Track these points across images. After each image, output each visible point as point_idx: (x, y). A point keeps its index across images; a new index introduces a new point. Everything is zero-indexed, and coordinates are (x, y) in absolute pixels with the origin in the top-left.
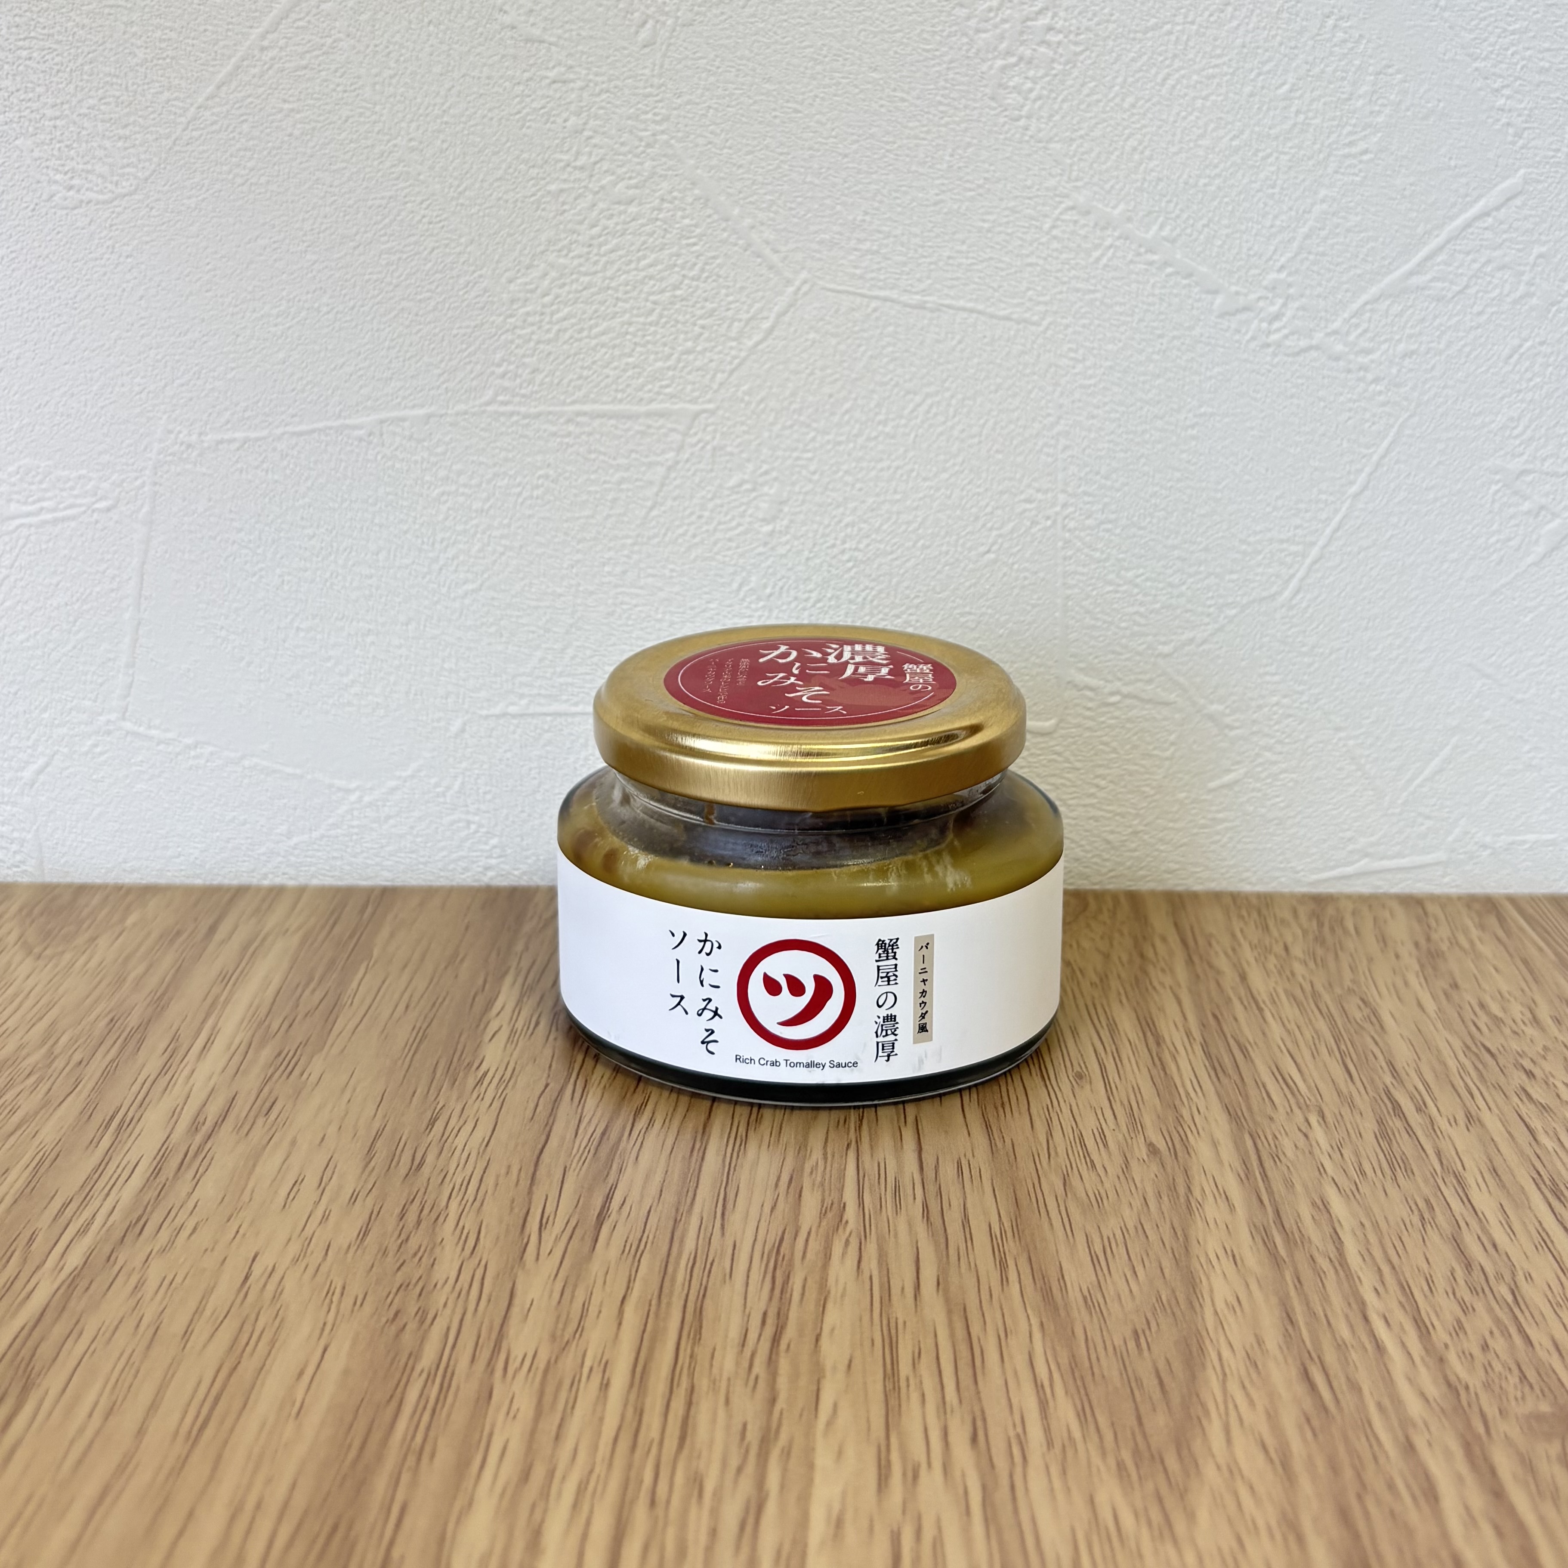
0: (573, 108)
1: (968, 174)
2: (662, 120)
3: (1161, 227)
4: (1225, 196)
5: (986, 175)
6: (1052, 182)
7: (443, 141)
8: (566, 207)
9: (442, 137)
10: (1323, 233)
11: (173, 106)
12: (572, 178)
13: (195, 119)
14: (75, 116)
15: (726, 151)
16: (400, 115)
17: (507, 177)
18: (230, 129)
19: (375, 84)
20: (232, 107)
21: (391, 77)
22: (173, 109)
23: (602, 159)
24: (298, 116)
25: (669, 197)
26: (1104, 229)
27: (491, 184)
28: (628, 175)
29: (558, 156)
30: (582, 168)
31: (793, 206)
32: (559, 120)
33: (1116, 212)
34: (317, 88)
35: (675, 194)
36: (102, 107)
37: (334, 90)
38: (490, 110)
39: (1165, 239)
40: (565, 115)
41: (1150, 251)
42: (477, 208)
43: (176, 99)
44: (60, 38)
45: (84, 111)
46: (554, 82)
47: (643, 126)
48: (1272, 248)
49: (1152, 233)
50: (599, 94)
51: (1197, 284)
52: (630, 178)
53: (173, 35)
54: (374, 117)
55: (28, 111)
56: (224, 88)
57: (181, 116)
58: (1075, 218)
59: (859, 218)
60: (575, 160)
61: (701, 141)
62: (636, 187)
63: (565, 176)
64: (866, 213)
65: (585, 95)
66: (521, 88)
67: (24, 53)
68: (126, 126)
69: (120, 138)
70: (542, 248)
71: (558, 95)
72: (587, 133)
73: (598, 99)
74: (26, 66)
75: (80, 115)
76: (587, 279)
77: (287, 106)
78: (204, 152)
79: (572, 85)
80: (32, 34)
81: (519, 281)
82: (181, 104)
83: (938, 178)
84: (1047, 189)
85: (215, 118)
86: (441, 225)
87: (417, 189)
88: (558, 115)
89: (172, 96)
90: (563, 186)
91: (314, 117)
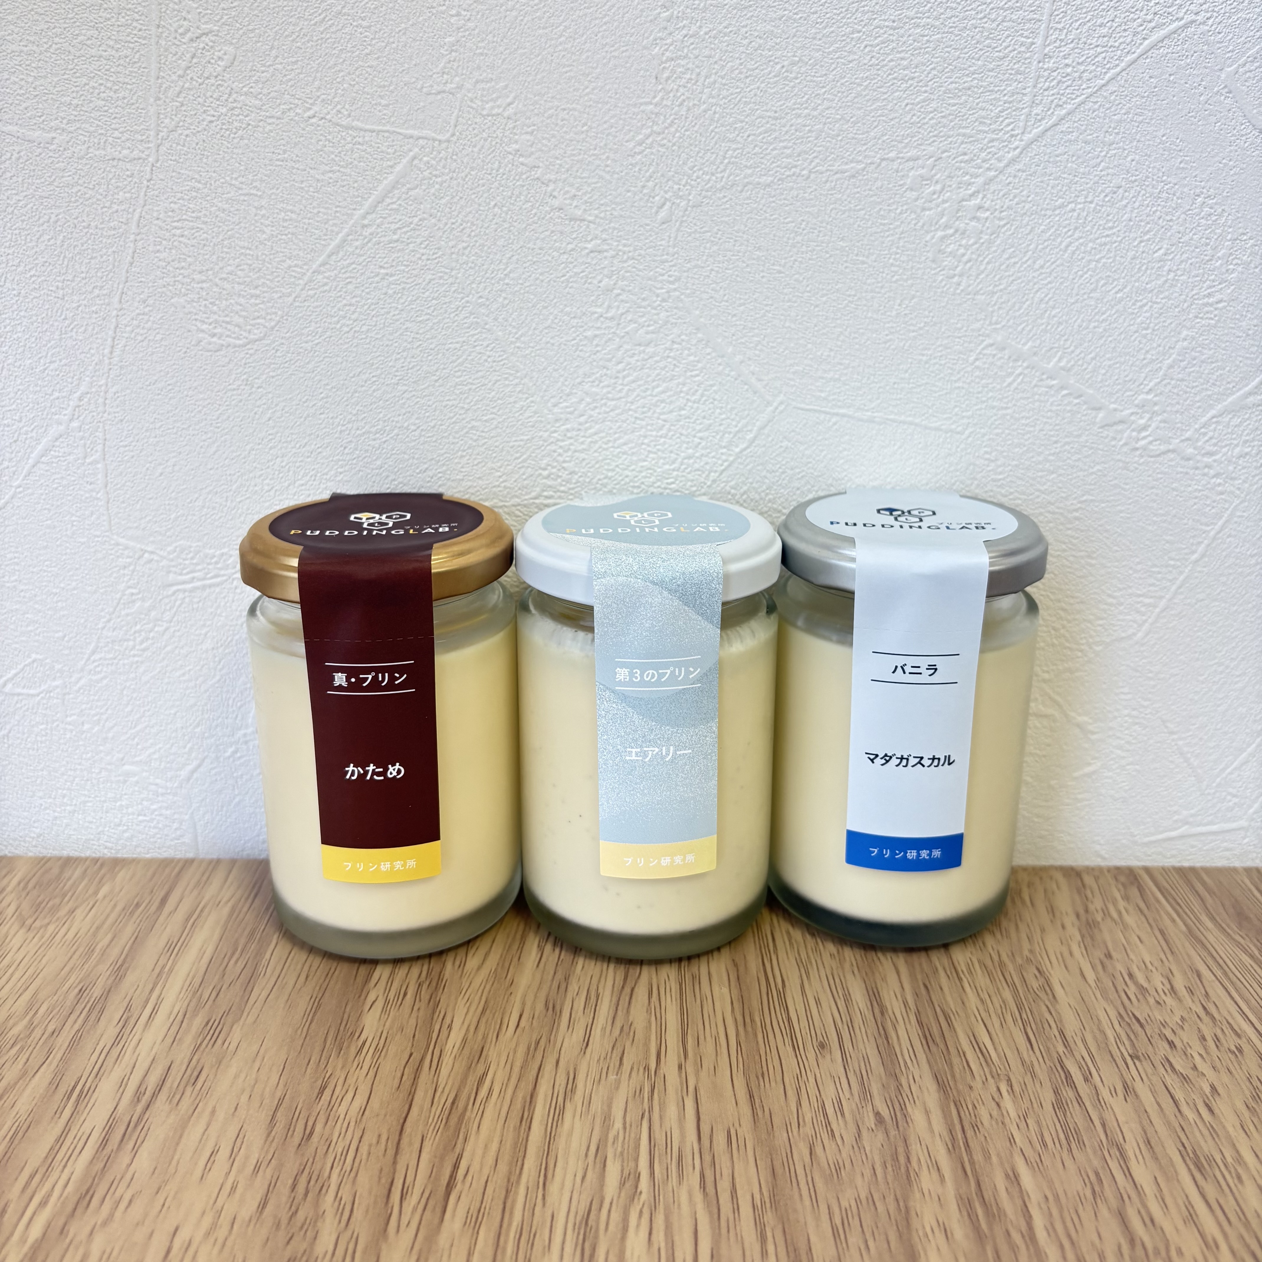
0: (606, 272)
1: (911, 319)
2: (675, 280)
3: (1060, 359)
4: (1110, 336)
5: (926, 320)
6: (978, 325)
7: (505, 298)
8: (599, 348)
9: (504, 295)
10: (1183, 364)
11: (293, 271)
12: (604, 326)
13: (311, 281)
14: (217, 280)
15: (724, 303)
16: (471, 278)
17: (554, 326)
18: (338, 289)
19: (452, 253)
20: (340, 272)
21: (465, 248)
22: (293, 274)
23: (628, 311)
24: (391, 279)
25: (678, 340)
26: (1016, 360)
27: (541, 332)
28: (646, 324)
29: (593, 309)
30: (612, 318)
31: (775, 345)
32: (595, 282)
33: (1026, 347)
34: (406, 257)
35: (683, 337)
36: (239, 273)
37: (420, 259)
38: (541, 274)
39: (1063, 368)
40: (599, 278)
41: (1051, 378)
42: (530, 349)
43: (296, 266)
44: (206, 219)
45: (224, 276)
46: (592, 252)
47: (660, 285)
48: (1143, 375)
49: (1052, 364)
50: (626, 261)
51: (1085, 403)
52: (648, 326)
53: (294, 216)
54: (451, 280)
55: (181, 277)
56: (334, 257)
57: (299, 279)
58: (994, 352)
59: (826, 354)
60: (606, 312)
61: (705, 296)
62: (653, 332)
63: (599, 325)
64: (831, 350)
65: (615, 261)
66: (566, 256)
67: (178, 232)
68: (256, 287)
69: (252, 296)
70: (579, 380)
71: (594, 262)
72: (616, 292)
73: (625, 265)
74: (180, 242)
75: (221, 279)
76: (613, 403)
77: (382, 271)
78: (317, 307)
79: (605, 254)
80: (184, 217)
81: (561, 405)
82: (299, 270)
83: (889, 322)
84: (973, 330)
85: (325, 280)
86: (502, 363)
87: (484, 336)
88: (594, 277)
89: (293, 264)
90: (597, 332)
91: (404, 280)
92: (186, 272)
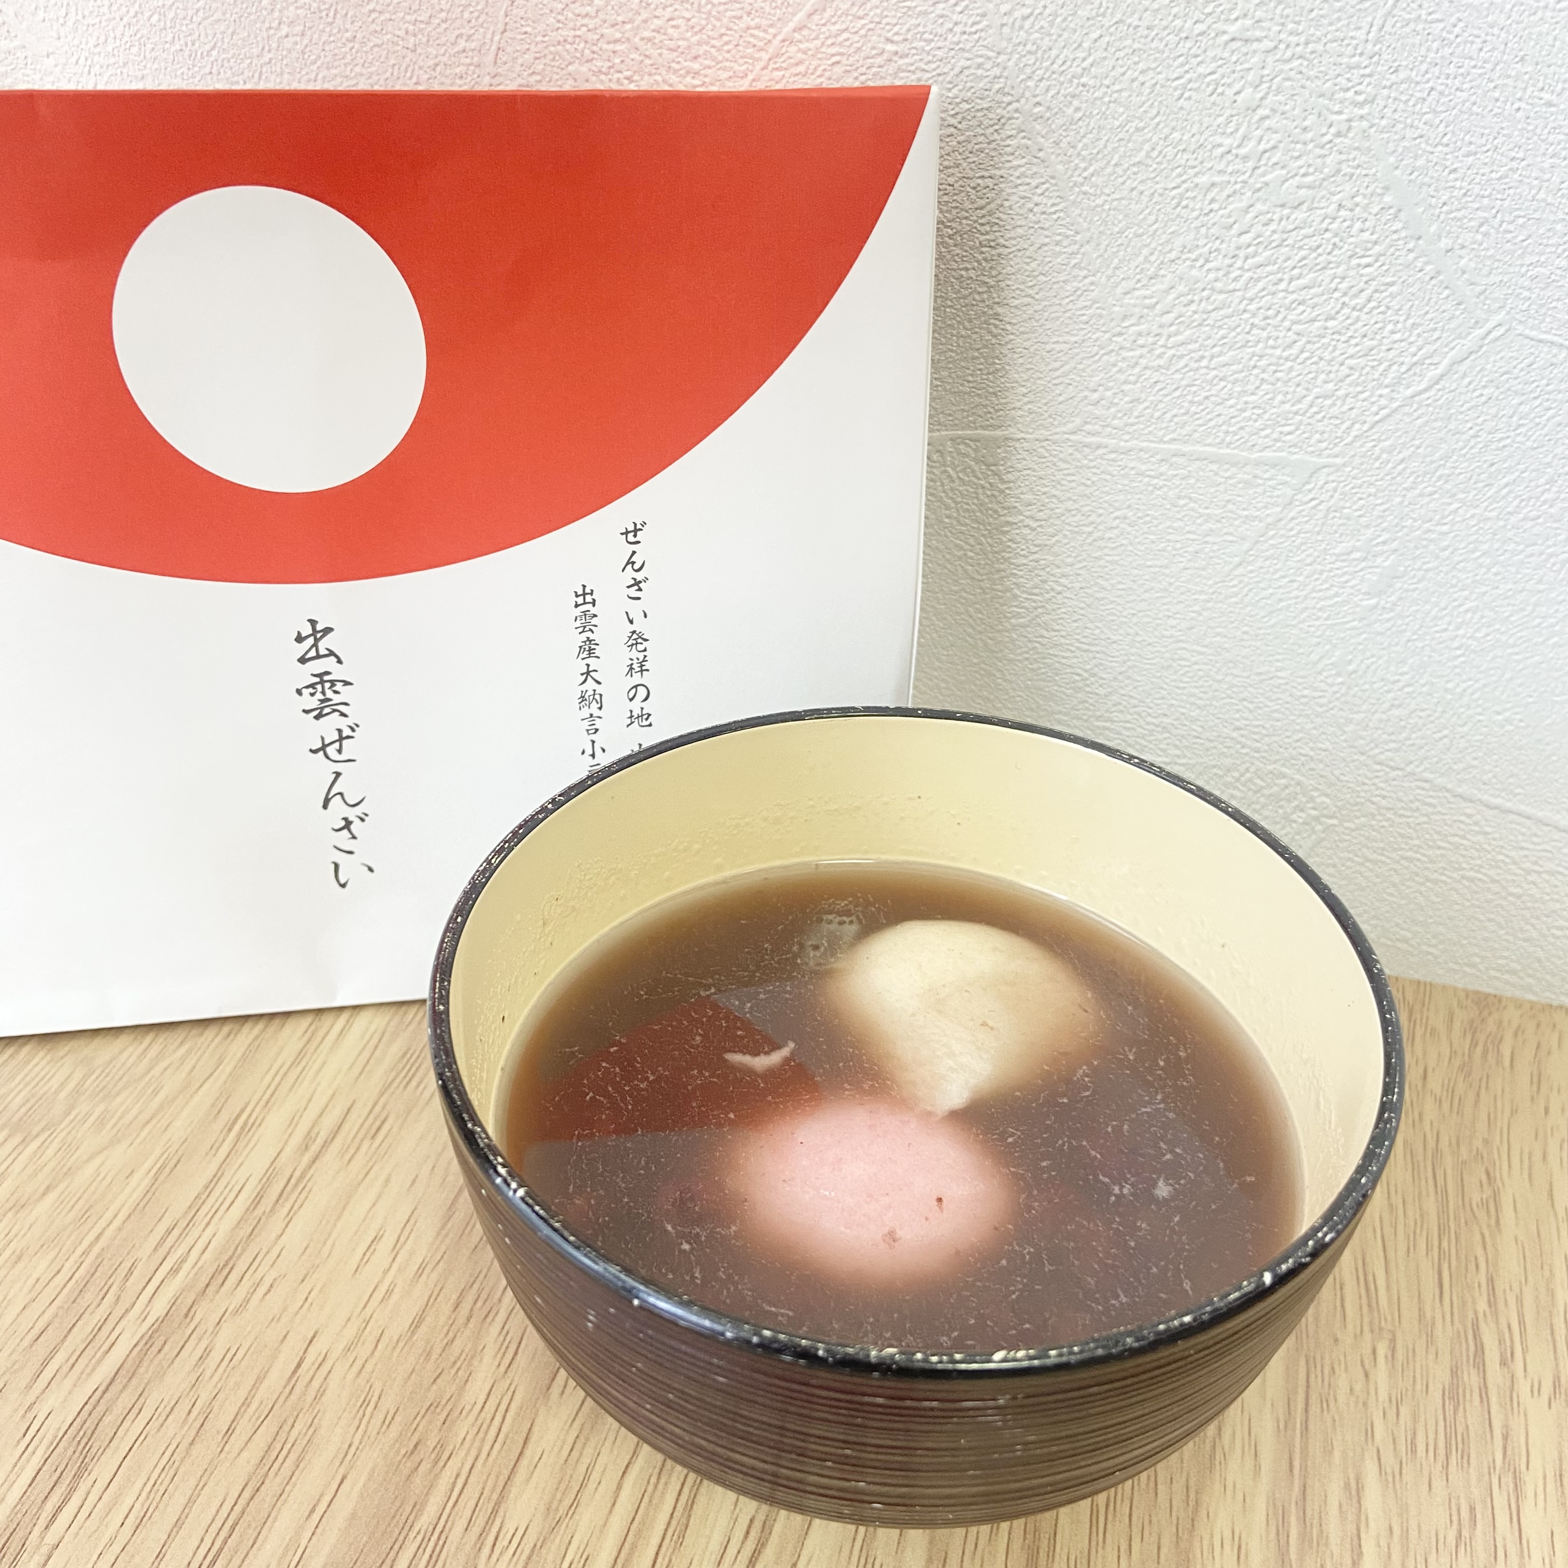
0: (1250, 77)
2: (1366, 102)
7: (1078, 109)
8: (1215, 206)
9: (1076, 103)
11: (752, 36)
12: (1230, 169)
15: (1440, 148)
16: (1028, 70)
17: (1149, 162)
18: (819, 72)
19: (1003, 25)
20: (823, 44)
21: (1025, 18)
22: (752, 40)
23: (1274, 147)
24: (901, 62)
25: (1349, 204)
27: (1125, 171)
28: (1302, 171)
29: (1218, 139)
30: (1245, 158)
31: (1511, 227)
32: (1230, 92)
34: (930, 27)
35: (1358, 199)
36: (670, 31)
37: (951, 30)
38: (1142, 72)
40: (1237, 87)
42: (1103, 198)
43: (758, 27)
45: (647, 34)
46: (1233, 40)
47: (1336, 108)
50: (1289, 60)
52: (1304, 175)
54: (996, 71)
56: (816, 17)
57: (761, 50)
60: (1239, 146)
61: (1409, 133)
62: (1309, 187)
63: (1222, 166)
65: (1270, 60)
66: (1188, 44)
69: (688, 72)
70: (1173, 255)
71: (1234, 58)
72: (1261, 112)
73: (1287, 67)
76: (1222, 297)
77: (890, 47)
79: (1255, 45)
81: (1137, 293)
82: (761, 34)
85: (800, 55)
86: (1055, 217)
87: (1035, 169)
88: (1229, 85)
89: (752, 24)
90: (1217, 179)
91: (923, 66)
92: (591, 24)
